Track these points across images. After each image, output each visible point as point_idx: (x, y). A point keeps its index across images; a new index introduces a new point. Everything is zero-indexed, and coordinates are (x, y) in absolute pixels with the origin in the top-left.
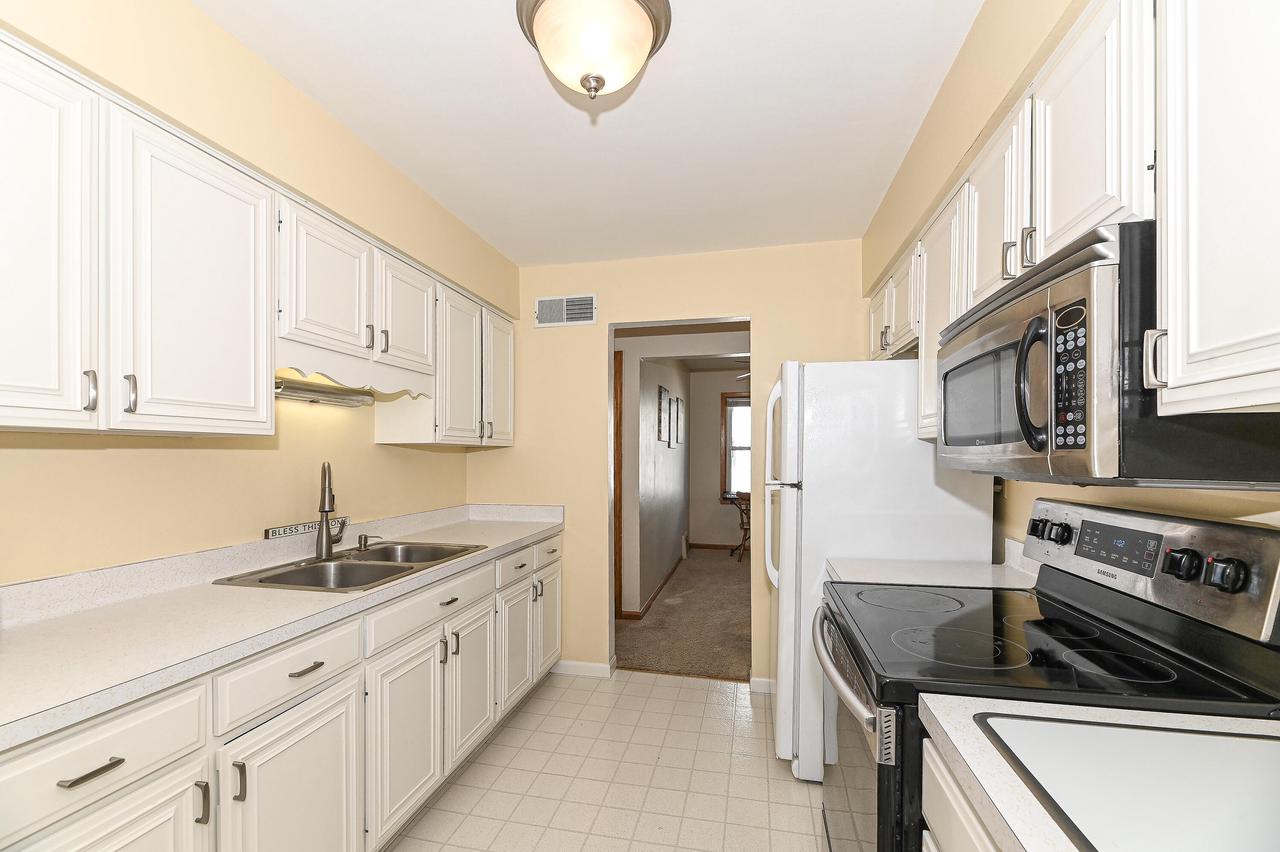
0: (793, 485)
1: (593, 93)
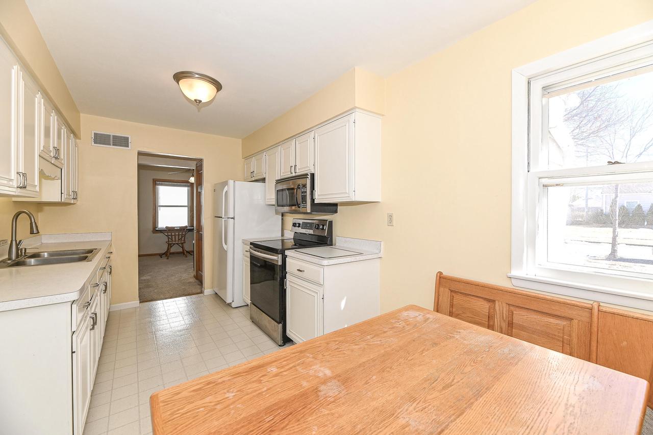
0: (232, 218)
1: (198, 104)
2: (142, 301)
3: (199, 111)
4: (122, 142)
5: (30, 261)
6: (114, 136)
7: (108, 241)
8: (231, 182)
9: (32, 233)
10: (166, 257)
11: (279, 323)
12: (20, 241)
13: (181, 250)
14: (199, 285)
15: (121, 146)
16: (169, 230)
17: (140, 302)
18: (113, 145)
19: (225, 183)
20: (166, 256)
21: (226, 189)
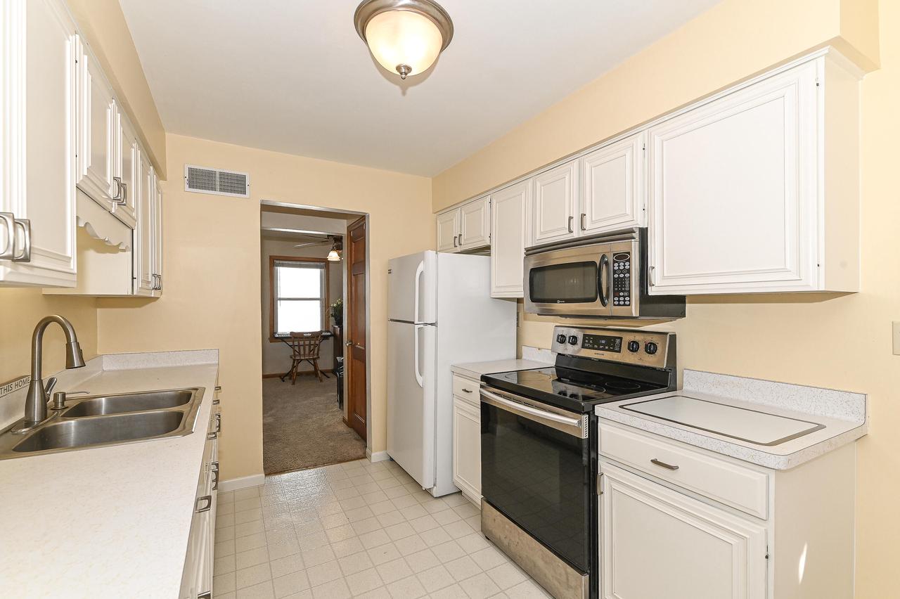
0: (432, 325)
1: (403, 76)
2: (267, 472)
3: (404, 93)
4: (235, 184)
5: (67, 424)
6: (222, 174)
7: (213, 365)
8: (430, 254)
9: (70, 365)
10: (291, 381)
11: (582, 572)
12: (51, 381)
13: (312, 369)
14: (357, 440)
15: (232, 191)
16: (295, 337)
17: (266, 475)
18: (221, 190)
19: (420, 257)
20: (290, 379)
21: (421, 268)
